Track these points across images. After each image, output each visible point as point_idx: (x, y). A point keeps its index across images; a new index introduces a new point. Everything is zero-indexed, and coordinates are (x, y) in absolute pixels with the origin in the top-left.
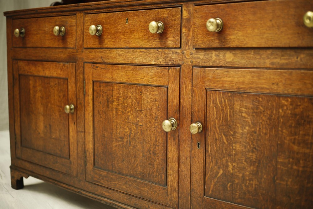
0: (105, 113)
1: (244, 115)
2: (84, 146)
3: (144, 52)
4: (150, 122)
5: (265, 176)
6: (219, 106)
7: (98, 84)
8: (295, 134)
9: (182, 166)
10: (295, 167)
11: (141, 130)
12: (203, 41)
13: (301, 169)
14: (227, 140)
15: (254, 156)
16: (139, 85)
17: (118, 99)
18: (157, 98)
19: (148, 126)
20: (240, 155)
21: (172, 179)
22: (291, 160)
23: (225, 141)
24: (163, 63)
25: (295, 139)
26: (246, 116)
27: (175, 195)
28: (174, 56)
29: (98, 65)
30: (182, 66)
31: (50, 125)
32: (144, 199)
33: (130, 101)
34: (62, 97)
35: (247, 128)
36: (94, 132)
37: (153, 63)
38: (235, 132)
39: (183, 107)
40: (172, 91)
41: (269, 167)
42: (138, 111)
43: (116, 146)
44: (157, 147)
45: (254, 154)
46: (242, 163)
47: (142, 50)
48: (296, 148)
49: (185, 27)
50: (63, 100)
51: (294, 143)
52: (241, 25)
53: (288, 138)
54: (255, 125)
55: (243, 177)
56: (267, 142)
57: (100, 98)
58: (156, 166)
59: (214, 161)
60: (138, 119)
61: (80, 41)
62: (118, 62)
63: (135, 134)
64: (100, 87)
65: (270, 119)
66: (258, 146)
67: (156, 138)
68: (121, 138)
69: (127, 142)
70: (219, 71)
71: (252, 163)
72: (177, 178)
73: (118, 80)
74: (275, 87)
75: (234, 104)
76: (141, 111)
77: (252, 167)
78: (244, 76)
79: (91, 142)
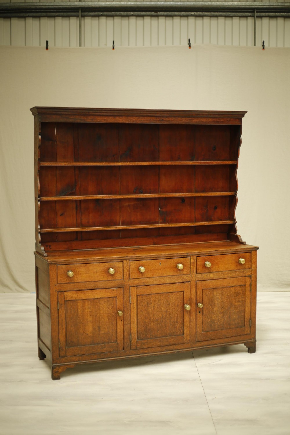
0: (146, 310)
1: (218, 296)
2: (129, 331)
3: (171, 278)
4: (174, 309)
5: (226, 317)
6: (208, 295)
7: (141, 297)
8: (236, 299)
9: (192, 324)
10: (236, 310)
11: (169, 314)
12: (201, 270)
13: (238, 310)
14: (212, 307)
15: (222, 311)
16: (168, 293)
17: (154, 302)
18: (178, 297)
19: (173, 310)
20: (217, 311)
21: (187, 331)
22: (235, 308)
23: (211, 308)
24: (181, 281)
25: (236, 301)
26: (219, 296)
27: (188, 337)
28: (187, 278)
29: (141, 287)
30: (191, 282)
31: (99, 327)
32: (171, 345)
33: (162, 301)
34: (111, 308)
35: (219, 301)
36: (137, 322)
37: (176, 282)
38: (214, 304)
39: (192, 298)
40: (186, 293)
41: (228, 313)
42: (167, 305)
43: (153, 325)
44: (178, 319)
45: (222, 310)
46: (218, 314)
47: (169, 277)
48: (236, 304)
49: (192, 265)
50: (112, 310)
51: (236, 302)
52: (216, 263)
53: (233, 301)
54: (222, 299)
55: (218, 319)
56: (226, 304)
57: (142, 303)
58: (178, 328)
59: (206, 317)
60: (167, 309)
61: (127, 275)
62: (154, 284)
63: (165, 316)
64: (142, 297)
65: (227, 296)
66: (223, 307)
67: (178, 315)
68: (157, 320)
69: (160, 321)
70: (208, 282)
71: (221, 313)
72: (189, 329)
73: (155, 292)
74: (229, 284)
75: (214, 293)
76: (169, 304)
77: (221, 315)
78: (218, 282)
79: (135, 328)
